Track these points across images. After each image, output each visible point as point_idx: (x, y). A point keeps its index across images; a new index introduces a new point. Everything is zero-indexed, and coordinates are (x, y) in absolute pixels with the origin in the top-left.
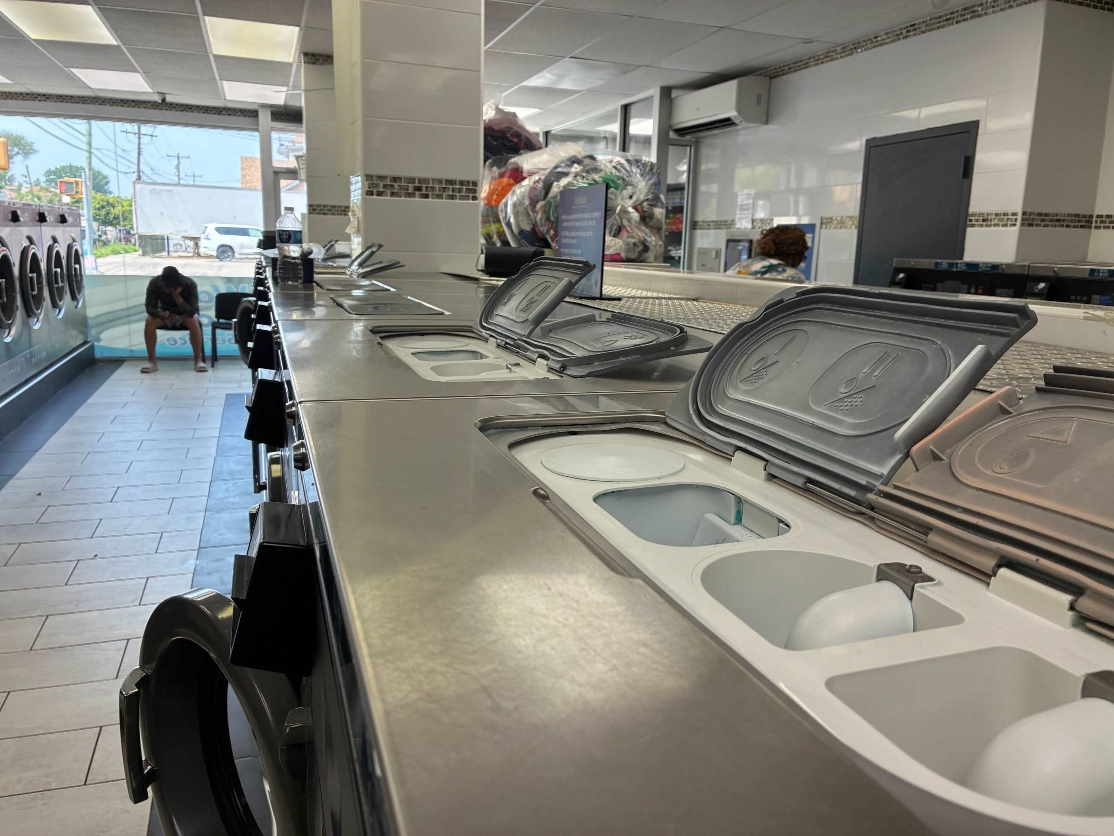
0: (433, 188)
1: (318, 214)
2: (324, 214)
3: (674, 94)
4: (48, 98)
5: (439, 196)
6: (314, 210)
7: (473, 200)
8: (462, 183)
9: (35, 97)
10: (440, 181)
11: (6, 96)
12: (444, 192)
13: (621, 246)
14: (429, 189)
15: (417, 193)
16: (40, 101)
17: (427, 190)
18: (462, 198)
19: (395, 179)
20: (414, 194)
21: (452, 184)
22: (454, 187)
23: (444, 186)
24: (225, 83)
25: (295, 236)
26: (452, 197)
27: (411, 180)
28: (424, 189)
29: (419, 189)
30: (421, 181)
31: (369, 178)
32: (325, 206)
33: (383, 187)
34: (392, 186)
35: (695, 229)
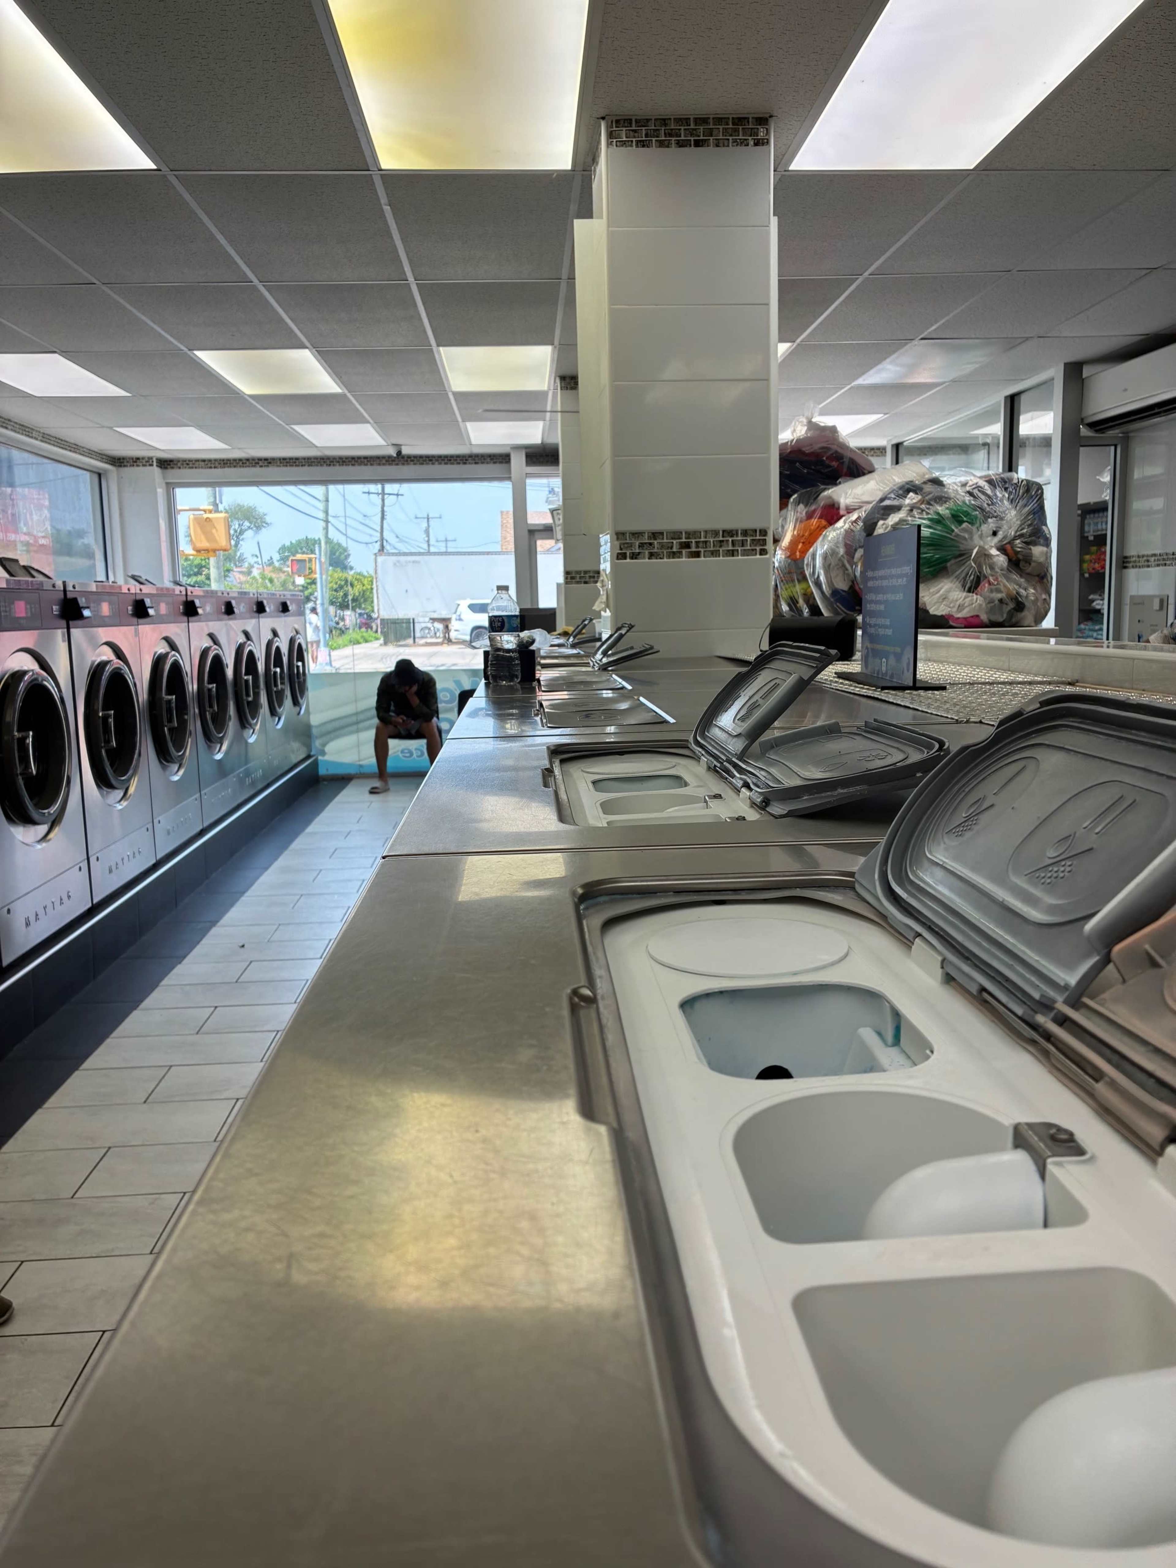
0: (706, 542)
1: (578, 583)
2: (586, 583)
3: (1086, 371)
4: (270, 463)
5: (715, 553)
6: (572, 578)
7: (761, 554)
8: (745, 533)
9: (256, 463)
10: (715, 533)
11: (224, 464)
12: (721, 546)
13: (980, 605)
14: (701, 545)
15: (684, 551)
16: (261, 466)
17: (697, 547)
18: (746, 553)
19: (655, 535)
20: (681, 553)
21: (732, 536)
22: (735, 538)
23: (721, 539)
24: (469, 425)
25: (509, 623)
26: (732, 553)
27: (676, 535)
28: (693, 545)
29: (687, 545)
30: (689, 534)
31: (620, 536)
32: (586, 572)
33: (639, 546)
34: (651, 544)
35: (1125, 567)
